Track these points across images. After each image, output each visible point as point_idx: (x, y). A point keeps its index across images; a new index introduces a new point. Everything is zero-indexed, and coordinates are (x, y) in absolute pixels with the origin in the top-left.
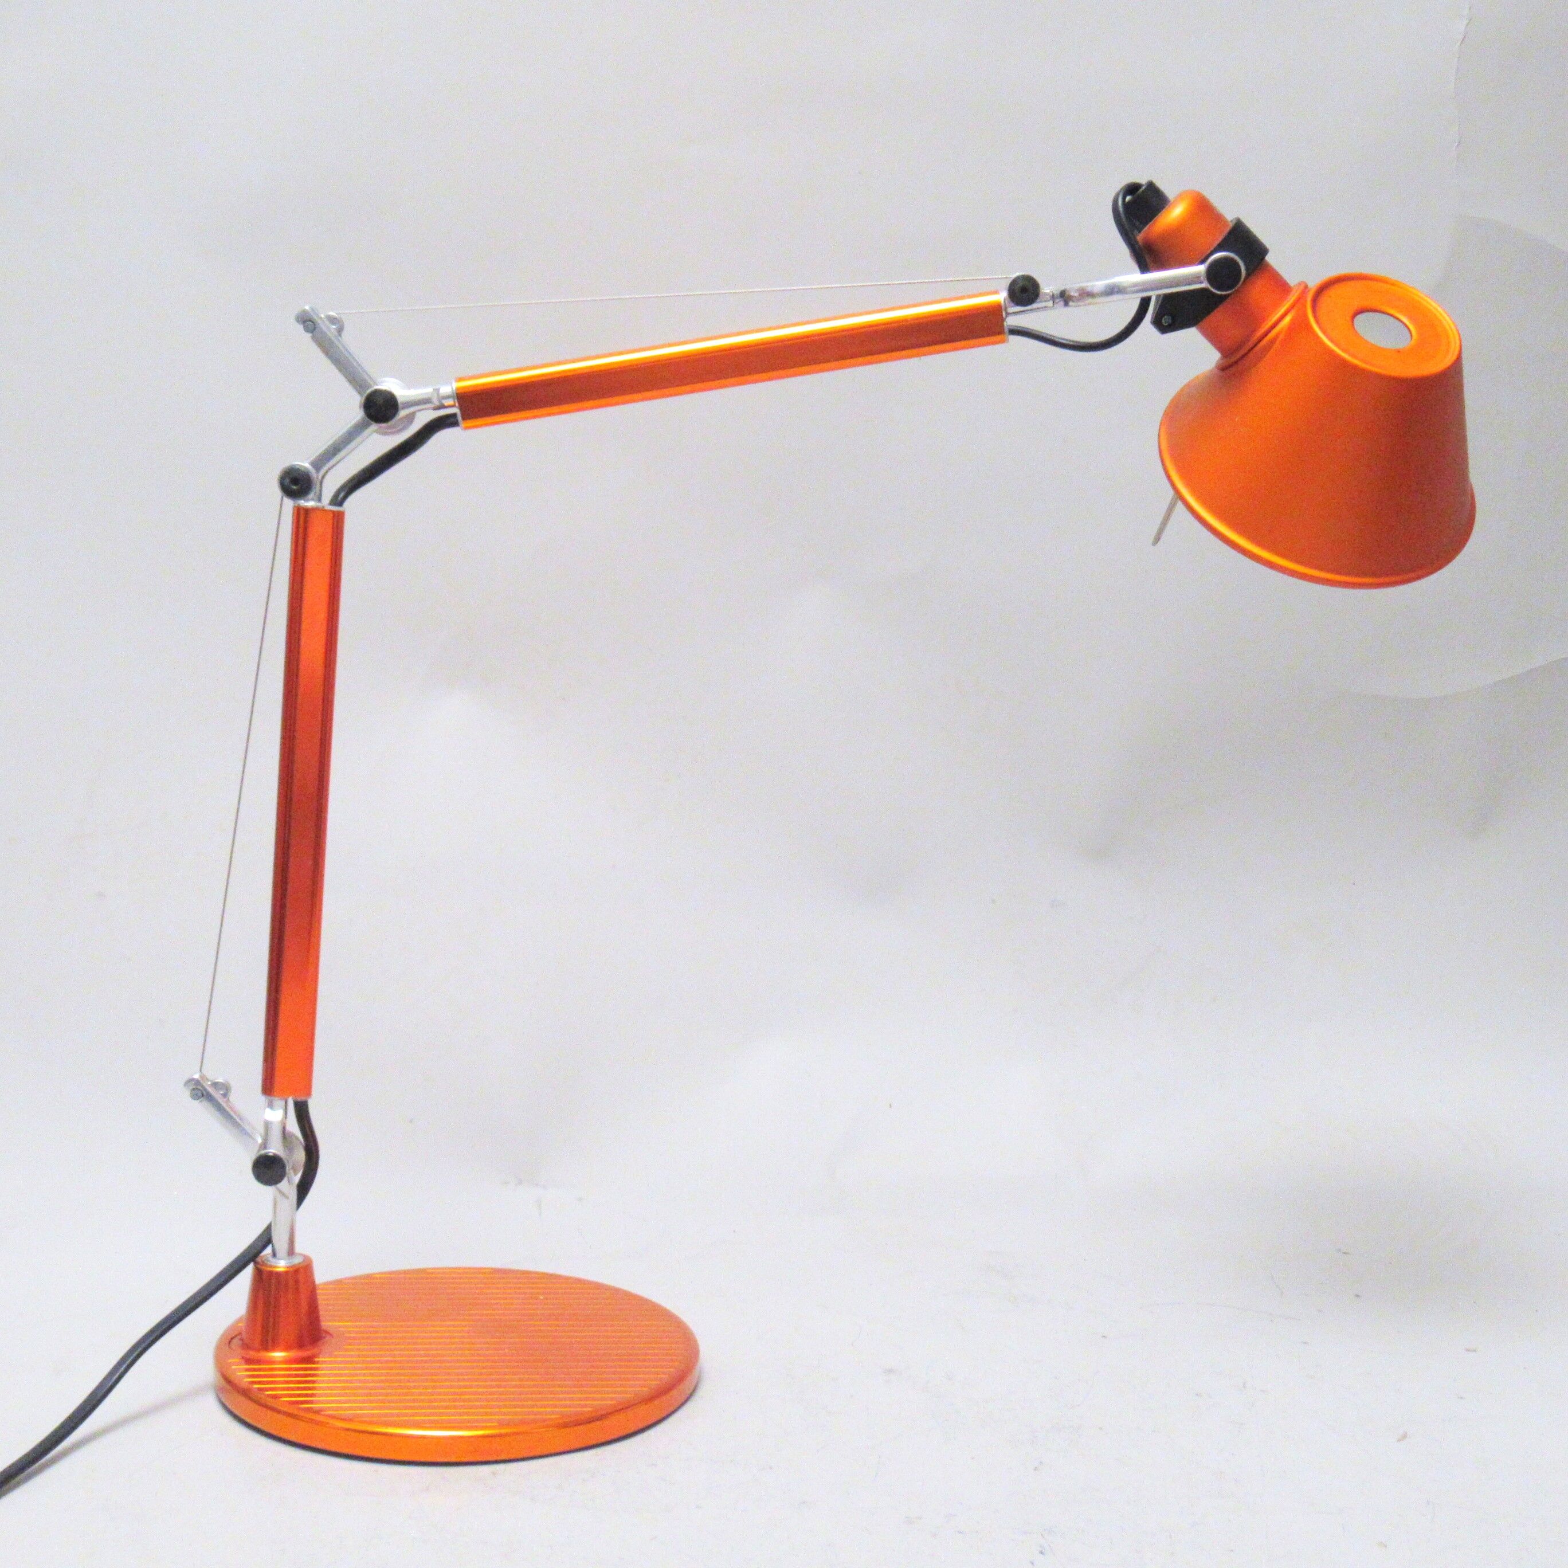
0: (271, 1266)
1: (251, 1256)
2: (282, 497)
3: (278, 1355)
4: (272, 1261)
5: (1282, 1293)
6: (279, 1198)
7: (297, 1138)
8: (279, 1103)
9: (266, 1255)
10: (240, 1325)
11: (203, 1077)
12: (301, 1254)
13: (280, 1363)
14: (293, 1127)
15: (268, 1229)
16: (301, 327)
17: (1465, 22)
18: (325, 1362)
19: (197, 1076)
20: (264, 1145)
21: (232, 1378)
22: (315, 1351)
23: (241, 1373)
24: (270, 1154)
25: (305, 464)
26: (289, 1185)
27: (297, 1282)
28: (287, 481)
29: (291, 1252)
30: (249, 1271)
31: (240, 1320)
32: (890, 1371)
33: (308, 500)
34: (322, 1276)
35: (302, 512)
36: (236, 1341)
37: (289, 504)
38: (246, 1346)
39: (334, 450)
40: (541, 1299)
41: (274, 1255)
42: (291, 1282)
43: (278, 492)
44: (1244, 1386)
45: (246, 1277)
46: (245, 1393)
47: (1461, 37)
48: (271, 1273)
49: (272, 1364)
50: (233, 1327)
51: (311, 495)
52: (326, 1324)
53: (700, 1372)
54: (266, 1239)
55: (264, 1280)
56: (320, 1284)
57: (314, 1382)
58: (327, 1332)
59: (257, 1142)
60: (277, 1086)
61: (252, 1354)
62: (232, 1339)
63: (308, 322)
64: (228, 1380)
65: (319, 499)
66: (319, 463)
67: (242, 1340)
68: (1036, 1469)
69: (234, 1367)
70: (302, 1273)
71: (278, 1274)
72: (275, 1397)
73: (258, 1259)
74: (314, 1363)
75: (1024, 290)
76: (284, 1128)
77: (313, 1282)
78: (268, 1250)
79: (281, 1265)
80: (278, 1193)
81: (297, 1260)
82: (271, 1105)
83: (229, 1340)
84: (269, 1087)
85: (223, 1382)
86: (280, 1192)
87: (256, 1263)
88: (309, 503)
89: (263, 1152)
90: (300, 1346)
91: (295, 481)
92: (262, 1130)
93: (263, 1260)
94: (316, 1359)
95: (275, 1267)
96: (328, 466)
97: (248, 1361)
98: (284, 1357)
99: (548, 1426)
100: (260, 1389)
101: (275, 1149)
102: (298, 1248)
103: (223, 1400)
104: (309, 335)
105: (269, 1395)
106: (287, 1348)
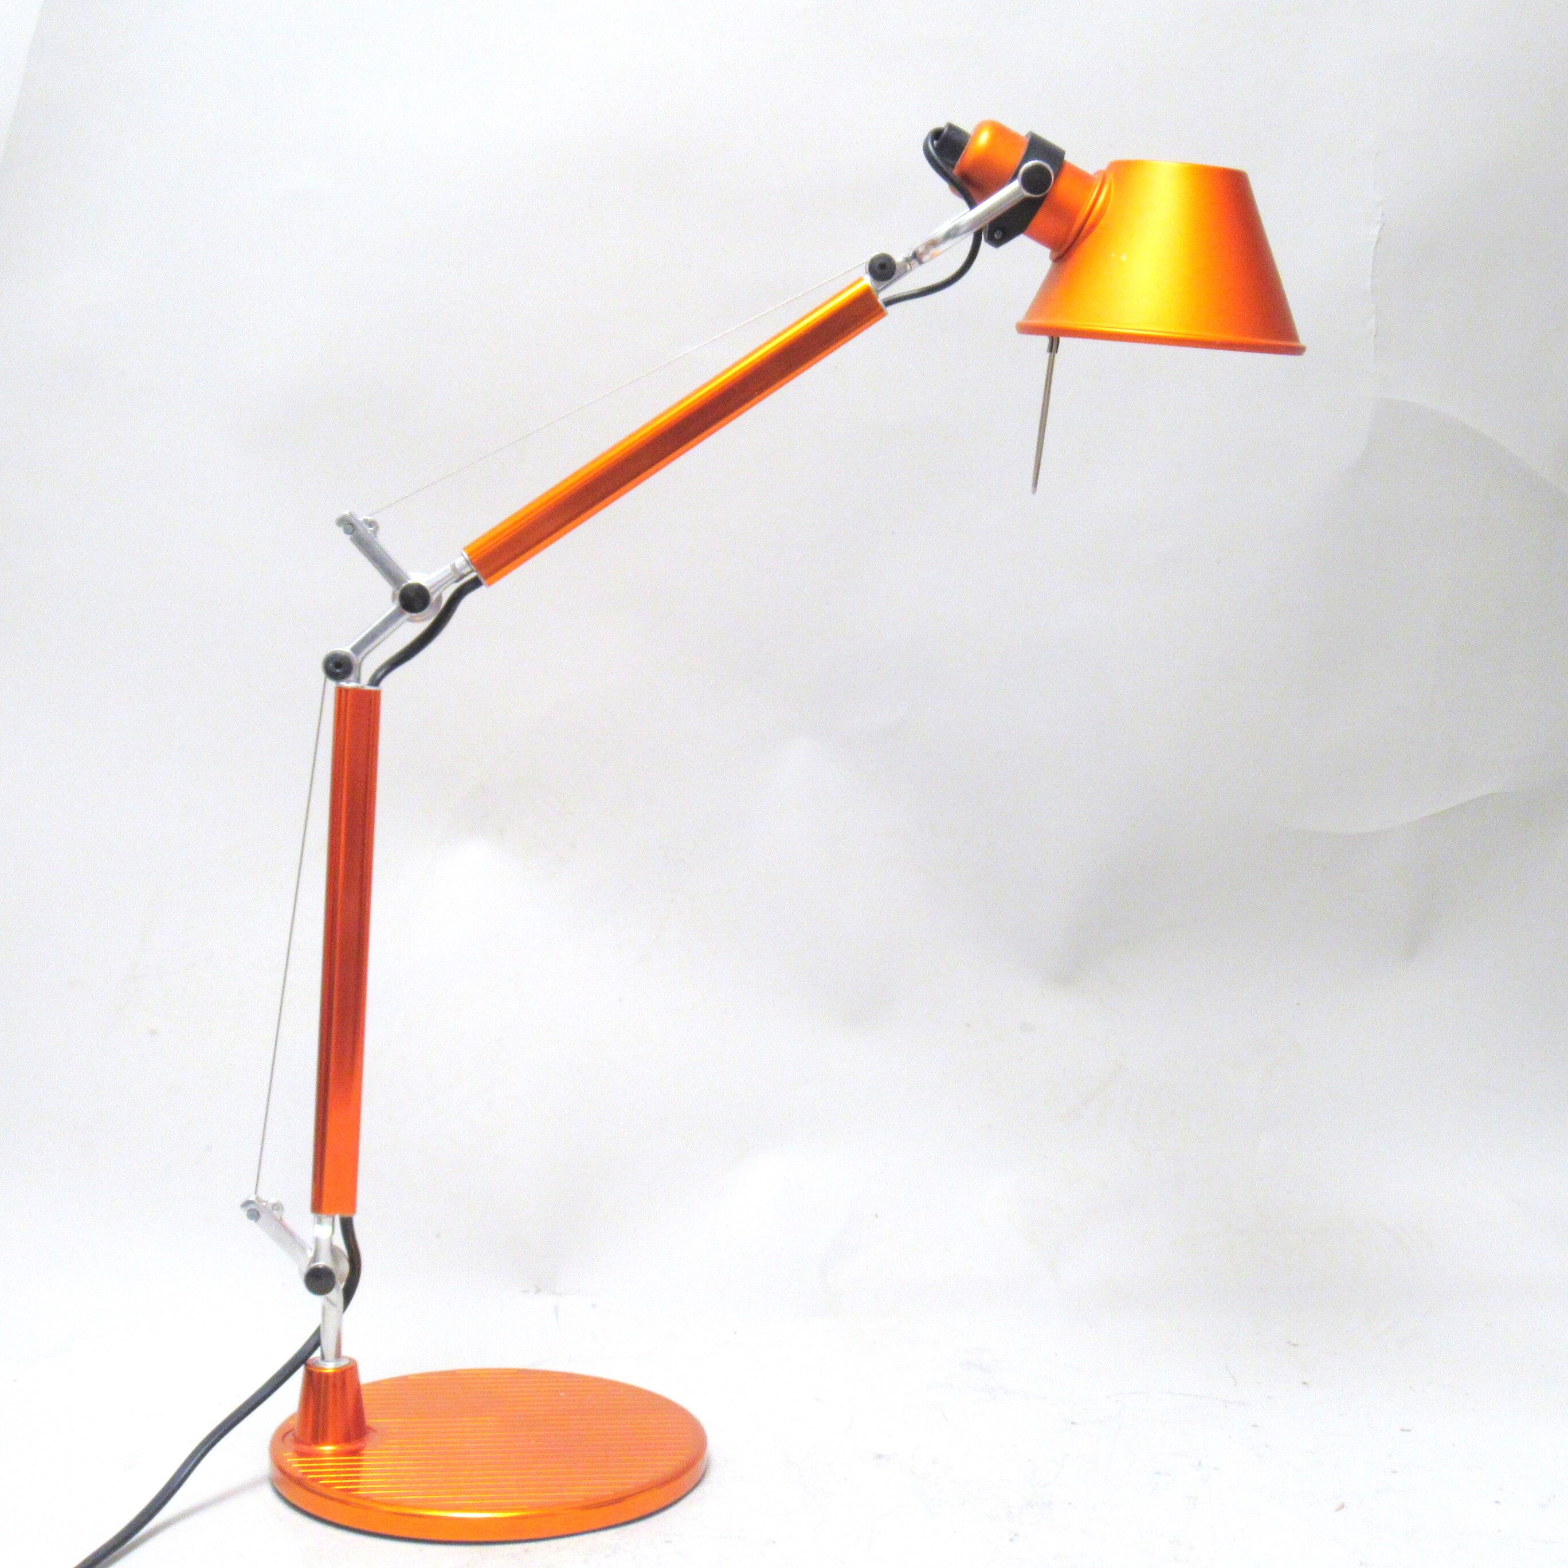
0: (321, 1368)
1: (301, 1359)
2: (325, 681)
3: (328, 1448)
4: (322, 1364)
5: (1236, 1382)
6: (328, 1306)
7: (342, 1252)
8: (327, 1220)
9: (314, 1359)
10: (292, 1422)
11: (258, 1199)
12: (346, 1357)
13: (330, 1455)
14: (339, 1242)
15: (318, 1333)
16: (341, 530)
17: (1378, 227)
18: (370, 1455)
19: (253, 1198)
20: (315, 1259)
21: (288, 1470)
22: (360, 1445)
23: (294, 1464)
24: (321, 1266)
25: (346, 649)
26: (336, 1294)
27: (344, 1383)
28: (331, 665)
29: (338, 1355)
30: (299, 1375)
31: (292, 1418)
32: (880, 1456)
33: (348, 682)
34: (365, 1377)
35: (344, 693)
36: (290, 1437)
37: (332, 685)
38: (298, 1441)
39: (371, 638)
40: (561, 1396)
41: (323, 1357)
42: (339, 1384)
43: (321, 674)
44: (1200, 1464)
45: (298, 1377)
46: (299, 1482)
47: (1375, 239)
48: (321, 1374)
49: (321, 1457)
50: (286, 1423)
51: (352, 677)
52: (370, 1421)
53: (708, 1461)
54: (315, 1342)
55: (315, 1383)
56: (364, 1385)
57: (358, 1472)
58: (370, 1428)
59: (307, 1256)
60: (324, 1204)
61: (305, 1448)
62: (287, 1433)
63: (348, 524)
64: (281, 1470)
65: (358, 680)
66: (357, 649)
67: (293, 1435)
68: (1011, 1540)
69: (289, 1460)
70: (348, 1374)
71: (327, 1375)
72: (325, 1485)
73: (309, 1362)
74: (360, 1455)
75: (883, 266)
76: (331, 1242)
77: (359, 1384)
78: (317, 1354)
79: (330, 1367)
80: (327, 1303)
81: (343, 1363)
82: (320, 1222)
83: (282, 1435)
84: (317, 1206)
85: (280, 1475)
86: (329, 1300)
87: (307, 1365)
88: (349, 684)
89: (314, 1265)
90: (347, 1439)
91: (338, 665)
92: (313, 1246)
93: (313, 1363)
94: (363, 1452)
95: (323, 1369)
96: (366, 650)
97: (301, 1454)
98: (333, 1450)
99: (572, 1508)
100: (313, 1479)
101: (324, 1261)
102: (345, 1352)
103: (280, 1490)
104: (348, 537)
105: (322, 1484)
106: (336, 1442)
